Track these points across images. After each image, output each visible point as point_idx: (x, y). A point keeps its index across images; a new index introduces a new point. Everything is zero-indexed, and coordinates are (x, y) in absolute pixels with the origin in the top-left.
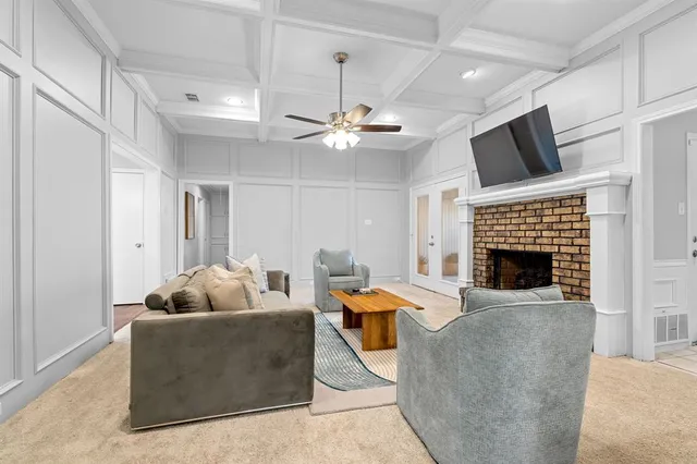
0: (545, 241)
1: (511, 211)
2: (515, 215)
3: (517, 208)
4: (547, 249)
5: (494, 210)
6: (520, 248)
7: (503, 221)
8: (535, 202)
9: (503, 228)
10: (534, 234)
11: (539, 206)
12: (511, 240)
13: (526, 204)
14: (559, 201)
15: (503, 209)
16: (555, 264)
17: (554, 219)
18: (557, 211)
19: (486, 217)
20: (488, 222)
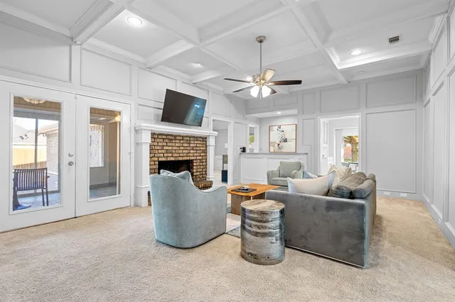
0: (191, 155)
1: (175, 139)
2: (177, 141)
3: (178, 138)
4: (192, 158)
5: (164, 137)
6: (180, 159)
7: (171, 144)
8: (187, 136)
9: (171, 148)
10: (187, 152)
11: (188, 138)
12: (176, 155)
13: (183, 137)
14: (196, 138)
15: (170, 138)
16: (195, 164)
17: (195, 145)
18: (196, 142)
19: (158, 140)
20: (159, 144)
